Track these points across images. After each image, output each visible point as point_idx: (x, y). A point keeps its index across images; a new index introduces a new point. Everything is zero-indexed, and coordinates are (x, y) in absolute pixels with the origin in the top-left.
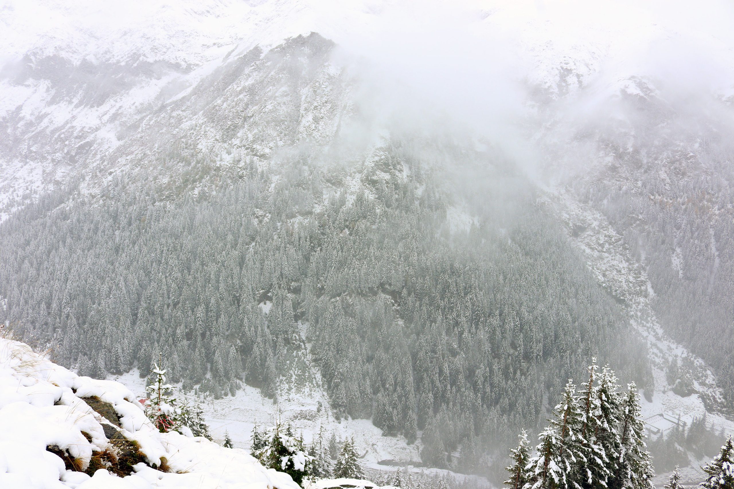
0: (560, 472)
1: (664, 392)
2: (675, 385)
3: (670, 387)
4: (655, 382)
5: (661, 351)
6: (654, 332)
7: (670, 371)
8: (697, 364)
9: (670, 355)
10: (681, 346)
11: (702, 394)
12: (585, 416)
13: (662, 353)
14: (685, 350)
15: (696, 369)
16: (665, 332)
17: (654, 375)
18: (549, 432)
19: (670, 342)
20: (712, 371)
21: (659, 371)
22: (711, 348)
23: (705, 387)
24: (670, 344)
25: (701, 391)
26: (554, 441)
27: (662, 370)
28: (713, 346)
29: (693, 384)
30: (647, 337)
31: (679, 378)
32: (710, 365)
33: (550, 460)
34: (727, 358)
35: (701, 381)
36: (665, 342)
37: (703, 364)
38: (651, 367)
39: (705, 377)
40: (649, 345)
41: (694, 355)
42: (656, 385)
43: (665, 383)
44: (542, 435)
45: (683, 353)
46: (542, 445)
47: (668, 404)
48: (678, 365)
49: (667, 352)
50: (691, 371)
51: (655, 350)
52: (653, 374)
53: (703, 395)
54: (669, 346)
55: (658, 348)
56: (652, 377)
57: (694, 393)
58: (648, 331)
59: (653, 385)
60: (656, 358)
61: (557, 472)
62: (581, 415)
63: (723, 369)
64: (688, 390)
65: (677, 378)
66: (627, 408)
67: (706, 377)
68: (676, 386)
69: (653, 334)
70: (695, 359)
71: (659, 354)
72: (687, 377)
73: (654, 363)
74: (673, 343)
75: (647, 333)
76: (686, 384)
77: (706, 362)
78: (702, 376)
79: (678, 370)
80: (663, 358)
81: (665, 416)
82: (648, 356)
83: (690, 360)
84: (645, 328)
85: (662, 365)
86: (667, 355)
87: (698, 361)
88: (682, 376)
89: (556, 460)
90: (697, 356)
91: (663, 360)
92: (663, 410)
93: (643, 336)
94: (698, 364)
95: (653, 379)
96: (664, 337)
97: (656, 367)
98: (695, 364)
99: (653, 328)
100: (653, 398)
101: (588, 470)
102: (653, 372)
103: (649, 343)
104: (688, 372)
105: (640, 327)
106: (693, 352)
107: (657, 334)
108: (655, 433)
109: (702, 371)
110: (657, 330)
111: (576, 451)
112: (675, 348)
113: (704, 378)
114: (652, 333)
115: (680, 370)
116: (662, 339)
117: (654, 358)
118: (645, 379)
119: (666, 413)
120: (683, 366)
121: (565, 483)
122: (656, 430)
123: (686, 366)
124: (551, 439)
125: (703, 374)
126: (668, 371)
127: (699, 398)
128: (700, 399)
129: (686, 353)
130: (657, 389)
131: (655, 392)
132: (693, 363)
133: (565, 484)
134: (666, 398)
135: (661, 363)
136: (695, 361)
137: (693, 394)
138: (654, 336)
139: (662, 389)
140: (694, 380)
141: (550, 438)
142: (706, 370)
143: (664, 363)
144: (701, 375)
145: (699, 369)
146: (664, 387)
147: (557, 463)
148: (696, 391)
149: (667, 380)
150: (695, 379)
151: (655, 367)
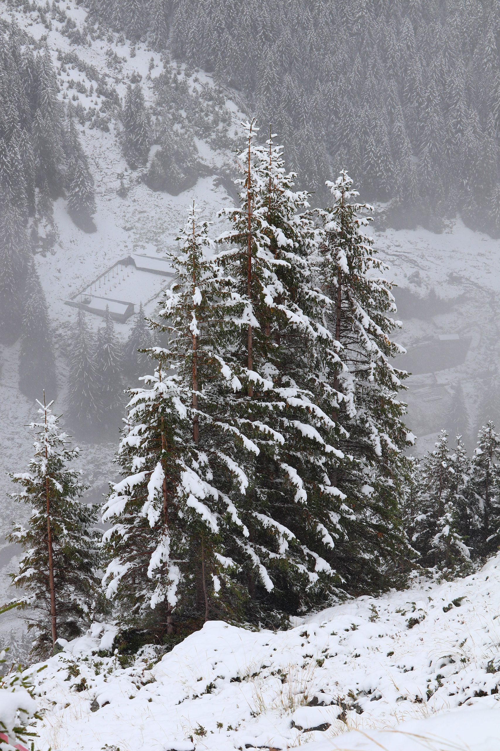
0: (216, 498)
1: (123, 193)
2: (148, 165)
3: (135, 175)
4: (92, 169)
5: (92, 73)
6: (61, 20)
7: (127, 126)
8: (195, 90)
9: (117, 81)
10: (143, 46)
11: (223, 172)
12: (249, 310)
13: (97, 80)
14: (157, 57)
15: (197, 103)
16: (93, 13)
17: (87, 149)
18: (162, 387)
19: (110, 40)
20: (238, 99)
21: (97, 132)
22: (226, 35)
23: (228, 152)
24: (113, 46)
25: (219, 165)
26: (182, 410)
27: (106, 129)
28: (230, 27)
29: (195, 149)
30: (44, 38)
31: (156, 142)
32: (232, 85)
33: (179, 468)
34: (270, 53)
35: (214, 136)
36: (97, 44)
37: (212, 84)
38: (73, 129)
39: (224, 121)
40: (56, 64)
41: (184, 66)
42: (97, 177)
43: (121, 166)
44: (140, 401)
45: (152, 67)
46: (140, 433)
47: (138, 225)
48: (147, 105)
49: (107, 71)
50: (184, 114)
51: (76, 75)
52: (84, 147)
53: (227, 176)
54: (109, 53)
55: (82, 67)
56: (83, 157)
57: (203, 176)
58: (44, 21)
59: (90, 177)
60: (81, 96)
61: (208, 501)
62: (239, 310)
63: (267, 89)
64: (187, 171)
65: (151, 144)
66: (342, 254)
67: (226, 120)
68: (153, 166)
69: (60, 26)
70: (188, 75)
71: (87, 84)
72: (176, 134)
73: (78, 111)
74: (121, 40)
75: (42, 26)
76: (177, 153)
77: (217, 77)
78: (216, 122)
79: (148, 118)
80: (101, 92)
81: (140, 262)
82: (59, 97)
83: (175, 81)
84: (35, 14)
85: (102, 115)
86: (110, 81)
87: (196, 80)
88: (163, 132)
89: (195, 465)
90: (191, 67)
91: (103, 98)
92: (131, 246)
93: (32, 41)
94: (199, 89)
95: (86, 164)
96: (93, 31)
97: (88, 124)
98: (190, 91)
99: (55, 10)
100: (97, 218)
101: (284, 466)
102: (82, 140)
103: (54, 55)
104: (177, 119)
105: (18, 15)
106: (179, 56)
107: (71, 24)
108: (122, 319)
109: (213, 107)
110: (69, 14)
111: (243, 421)
112: (128, 58)
113: (221, 126)
114: (56, 24)
115: (153, 118)
116: (89, 38)
117: (74, 99)
118: (63, 168)
119: (139, 251)
120: (159, 104)
121: (239, 522)
122: (122, 310)
123: (167, 103)
124: (172, 407)
125: (217, 114)
126: (122, 128)
127: (217, 185)
128: (222, 188)
129: (161, 65)
130: (103, 189)
131: (97, 199)
132: (182, 89)
133: (241, 528)
134: (131, 209)
135: (98, 108)
136: (190, 81)
137: (201, 181)
138: (63, 33)
139: (116, 184)
140: (196, 139)
141: (169, 403)
142: (221, 103)
143: (106, 106)
144: (211, 118)
145: (205, 104)
146: (121, 176)
147: (202, 472)
148: (206, 167)
149: (125, 155)
150: (197, 133)
151: (83, 124)
